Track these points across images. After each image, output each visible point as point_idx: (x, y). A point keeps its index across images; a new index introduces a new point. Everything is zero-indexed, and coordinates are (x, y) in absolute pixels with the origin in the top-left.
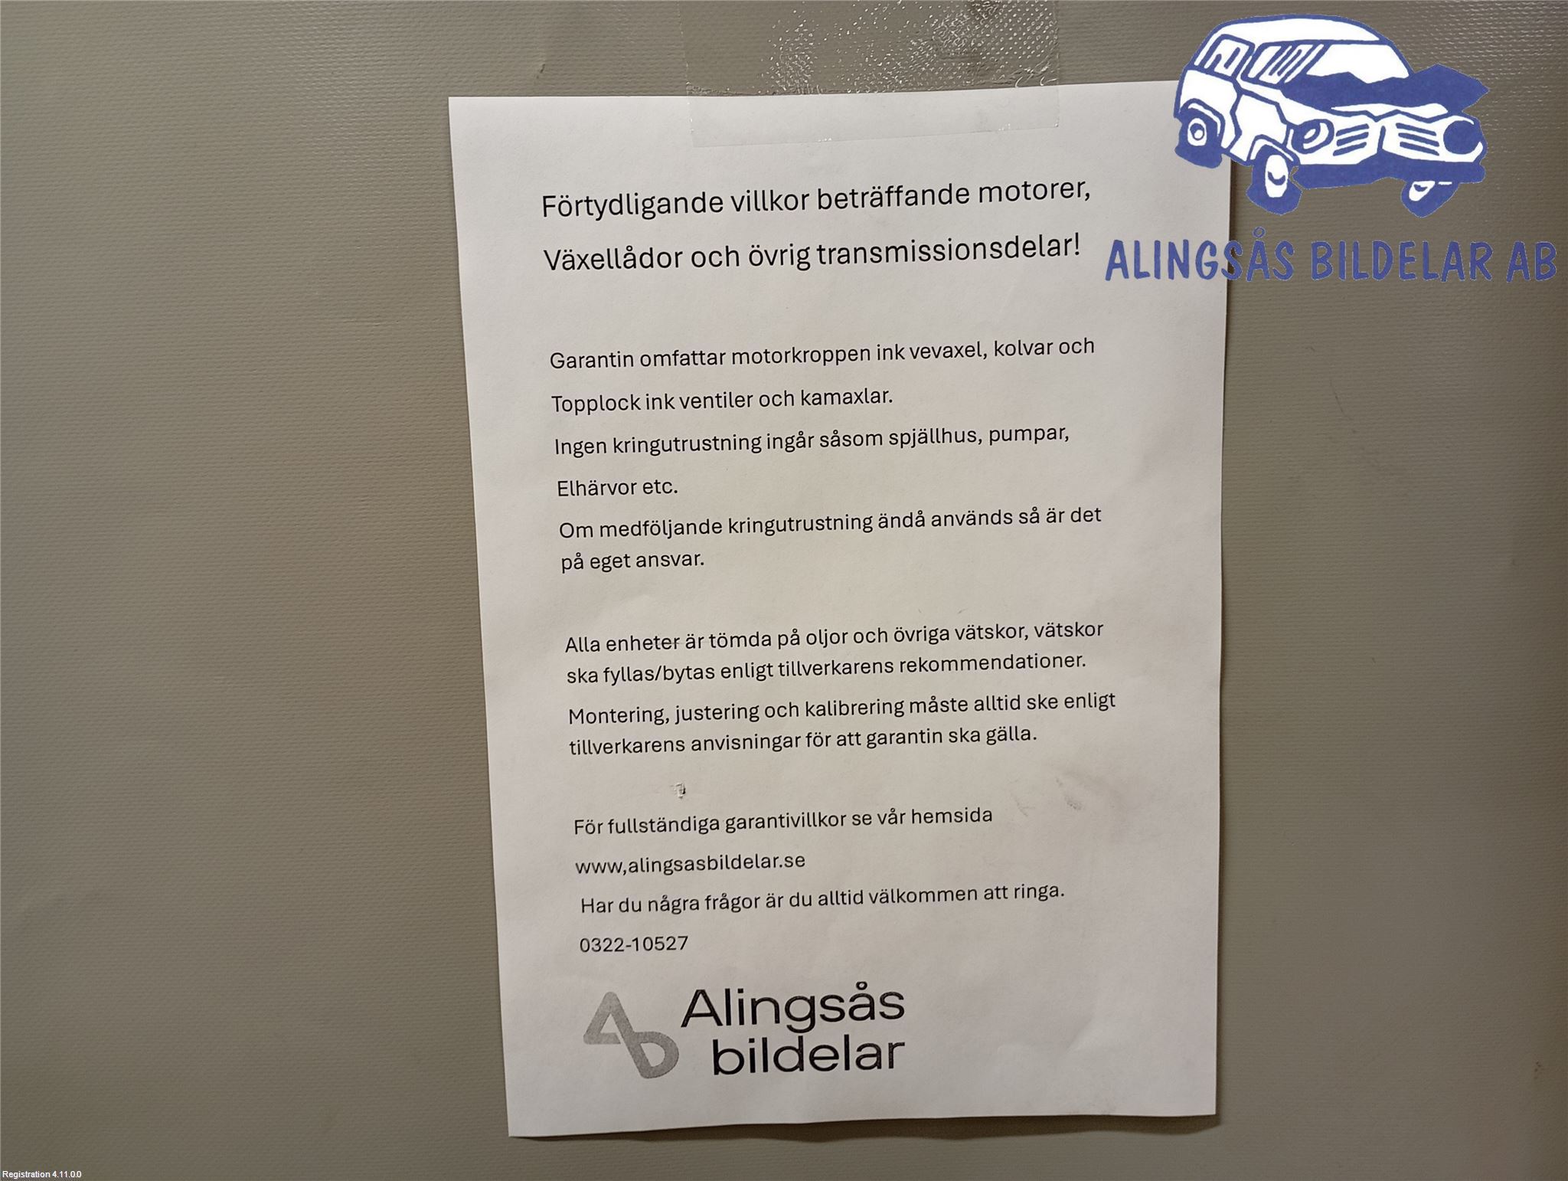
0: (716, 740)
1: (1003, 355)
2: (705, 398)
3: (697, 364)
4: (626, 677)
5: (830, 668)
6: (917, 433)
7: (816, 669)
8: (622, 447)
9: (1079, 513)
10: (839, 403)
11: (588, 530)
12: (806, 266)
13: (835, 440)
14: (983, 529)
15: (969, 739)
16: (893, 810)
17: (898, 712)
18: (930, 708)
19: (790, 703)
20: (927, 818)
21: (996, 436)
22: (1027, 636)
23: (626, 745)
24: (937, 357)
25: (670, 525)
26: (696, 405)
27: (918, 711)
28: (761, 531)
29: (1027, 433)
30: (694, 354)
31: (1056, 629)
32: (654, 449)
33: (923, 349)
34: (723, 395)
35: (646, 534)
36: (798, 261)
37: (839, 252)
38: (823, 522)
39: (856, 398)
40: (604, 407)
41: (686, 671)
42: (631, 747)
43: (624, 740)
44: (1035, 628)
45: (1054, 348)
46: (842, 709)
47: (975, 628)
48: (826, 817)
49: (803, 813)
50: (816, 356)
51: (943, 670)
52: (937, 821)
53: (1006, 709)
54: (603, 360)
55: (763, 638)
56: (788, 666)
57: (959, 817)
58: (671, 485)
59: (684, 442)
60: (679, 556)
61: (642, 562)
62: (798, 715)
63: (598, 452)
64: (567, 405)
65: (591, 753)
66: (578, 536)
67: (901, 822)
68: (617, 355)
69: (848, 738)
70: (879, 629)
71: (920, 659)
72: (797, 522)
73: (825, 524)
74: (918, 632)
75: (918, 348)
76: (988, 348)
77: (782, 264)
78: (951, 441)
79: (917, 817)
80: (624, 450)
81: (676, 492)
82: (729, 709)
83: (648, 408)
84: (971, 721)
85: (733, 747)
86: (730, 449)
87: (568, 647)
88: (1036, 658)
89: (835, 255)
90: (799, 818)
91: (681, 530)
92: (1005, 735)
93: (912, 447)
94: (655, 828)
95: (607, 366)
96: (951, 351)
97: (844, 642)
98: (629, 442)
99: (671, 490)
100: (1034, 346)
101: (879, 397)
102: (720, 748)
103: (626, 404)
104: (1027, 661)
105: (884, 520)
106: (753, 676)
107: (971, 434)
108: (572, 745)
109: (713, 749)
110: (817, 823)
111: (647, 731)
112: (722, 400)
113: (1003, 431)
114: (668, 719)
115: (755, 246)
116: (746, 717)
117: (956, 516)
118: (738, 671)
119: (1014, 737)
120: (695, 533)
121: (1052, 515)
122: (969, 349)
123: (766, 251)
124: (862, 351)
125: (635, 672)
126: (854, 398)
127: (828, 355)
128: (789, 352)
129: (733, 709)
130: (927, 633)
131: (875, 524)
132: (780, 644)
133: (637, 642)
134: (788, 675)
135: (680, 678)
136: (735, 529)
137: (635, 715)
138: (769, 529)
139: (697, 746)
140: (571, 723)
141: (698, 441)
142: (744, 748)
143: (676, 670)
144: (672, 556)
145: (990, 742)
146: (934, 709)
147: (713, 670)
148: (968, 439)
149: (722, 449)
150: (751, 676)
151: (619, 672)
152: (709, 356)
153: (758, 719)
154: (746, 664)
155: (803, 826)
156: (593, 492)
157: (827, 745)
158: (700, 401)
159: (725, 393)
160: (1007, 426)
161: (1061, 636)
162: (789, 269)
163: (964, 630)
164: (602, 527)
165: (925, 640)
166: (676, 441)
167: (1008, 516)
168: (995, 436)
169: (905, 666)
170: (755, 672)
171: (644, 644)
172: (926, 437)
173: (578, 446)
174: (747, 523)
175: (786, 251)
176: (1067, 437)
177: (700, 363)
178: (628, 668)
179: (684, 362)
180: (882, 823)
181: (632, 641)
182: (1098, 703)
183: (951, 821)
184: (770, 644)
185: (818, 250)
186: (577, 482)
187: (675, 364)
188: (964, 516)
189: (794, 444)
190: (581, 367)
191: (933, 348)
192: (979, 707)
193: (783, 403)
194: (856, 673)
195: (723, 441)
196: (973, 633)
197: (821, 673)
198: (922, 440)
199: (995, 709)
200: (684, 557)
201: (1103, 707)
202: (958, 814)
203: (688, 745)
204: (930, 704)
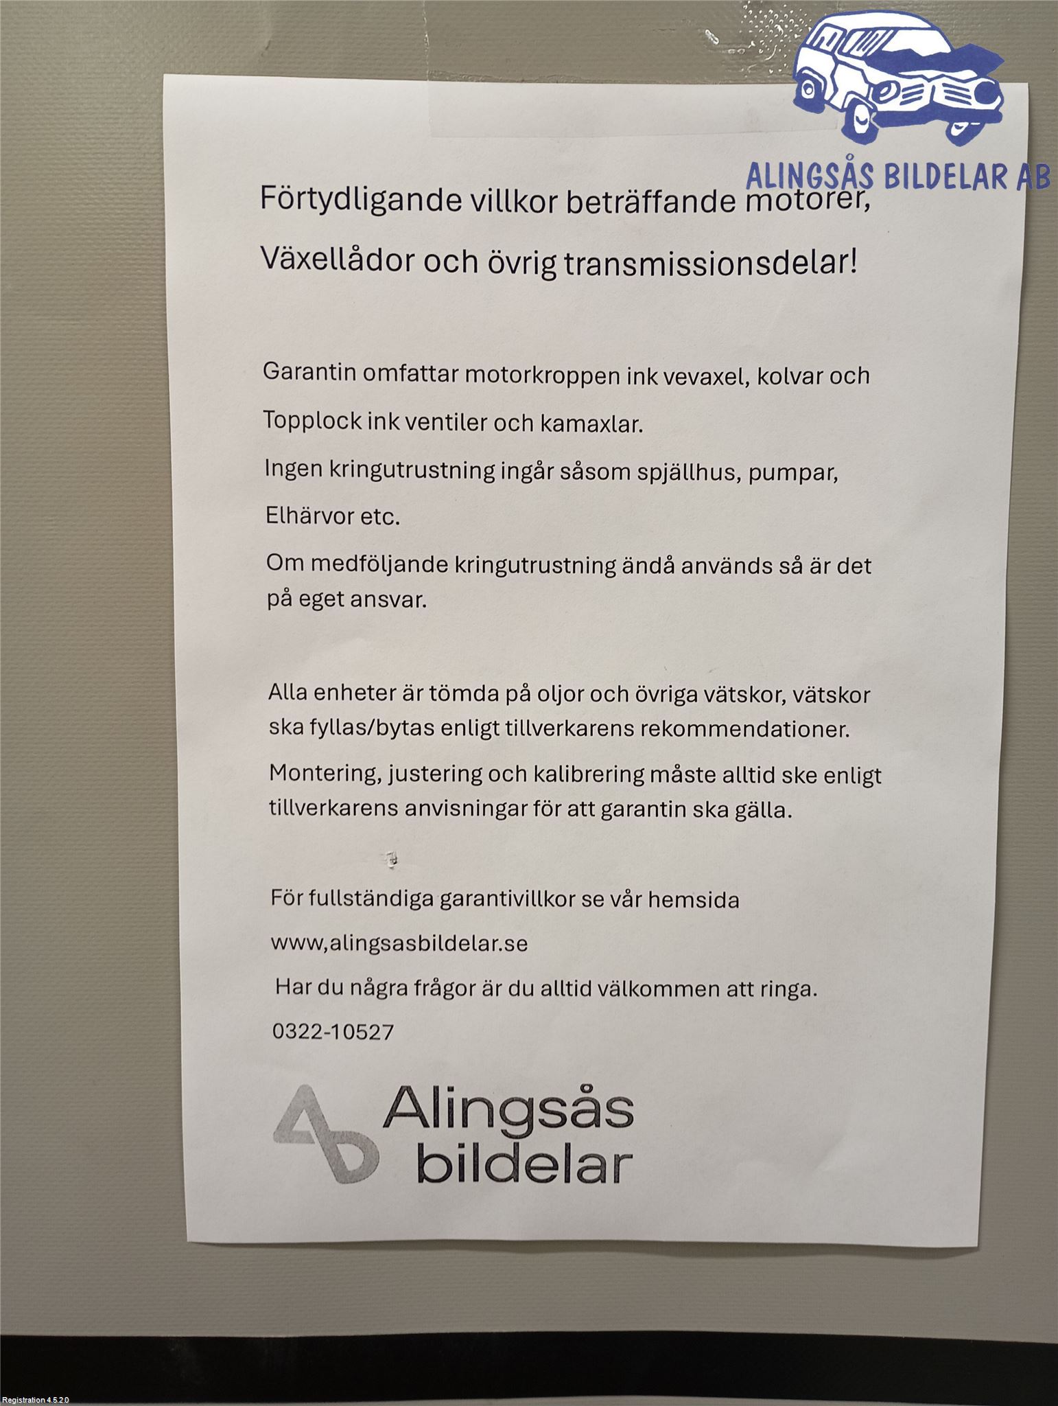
0: (433, 805)
1: (767, 383)
2: (434, 419)
3: (427, 381)
4: (335, 730)
5: (563, 729)
6: (669, 467)
7: (548, 729)
8: (340, 470)
9: (847, 564)
10: (584, 431)
11: (298, 562)
12: (551, 276)
13: (577, 472)
14: (740, 578)
15: (717, 815)
16: (628, 891)
17: (638, 780)
18: (673, 778)
19: (517, 766)
20: (666, 901)
21: (758, 473)
22: (784, 701)
23: (332, 807)
24: (693, 383)
25: (390, 561)
26: (424, 426)
27: (660, 781)
28: (492, 572)
29: (791, 473)
30: (423, 369)
31: (818, 694)
32: (375, 473)
33: (679, 374)
34: (454, 417)
35: (363, 570)
36: (543, 270)
37: (589, 262)
38: (561, 564)
39: (603, 425)
40: (321, 424)
41: (402, 726)
42: (337, 809)
43: (330, 801)
44: (794, 691)
45: (825, 378)
46: (574, 775)
47: (727, 690)
48: (552, 896)
49: (527, 891)
50: (559, 377)
51: (689, 735)
52: (677, 906)
53: (759, 782)
54: (322, 372)
55: (490, 692)
56: (516, 725)
57: (701, 902)
58: (392, 515)
59: (408, 467)
60: (399, 596)
61: (358, 601)
62: (525, 780)
63: (313, 475)
64: (280, 421)
65: (293, 814)
66: (287, 569)
67: (637, 906)
68: (338, 366)
69: (580, 808)
70: (619, 687)
71: (664, 722)
72: (532, 563)
73: (563, 566)
74: (663, 692)
75: (673, 373)
76: (750, 375)
77: (525, 272)
78: (706, 479)
79: (654, 900)
80: (341, 473)
81: (398, 523)
82: (449, 770)
83: (370, 428)
84: (718, 793)
85: (451, 813)
86: (459, 477)
87: (272, 694)
88: (794, 726)
89: (584, 265)
90: (523, 896)
91: (402, 566)
92: (757, 811)
93: (663, 483)
94: (361, 902)
95: (326, 379)
96: (710, 378)
97: (579, 700)
98: (348, 465)
99: (392, 522)
100: (802, 374)
101: (628, 425)
102: (437, 814)
103: (347, 422)
104: (783, 729)
105: (629, 564)
106: (477, 734)
107: (729, 471)
108: (272, 804)
109: (429, 814)
110: (543, 902)
111: (356, 792)
112: (452, 422)
113: (765, 469)
114: (380, 780)
115: (496, 251)
116: (468, 780)
117: (710, 563)
118: (460, 728)
119: (766, 813)
120: (418, 571)
121: (817, 565)
122: (729, 376)
123: (507, 258)
124: (611, 374)
125: (345, 725)
126: (601, 426)
127: (573, 377)
128: (530, 371)
129: (454, 770)
130: (673, 695)
131: (618, 569)
132: (508, 699)
133: (348, 691)
134: (516, 735)
135: (395, 734)
136: (462, 568)
137: (343, 774)
138: (500, 569)
139: (412, 810)
140: (272, 779)
141: (425, 467)
142: (464, 815)
143: (391, 724)
144: (391, 596)
145: (739, 818)
146: (677, 779)
147: (432, 726)
148: (726, 477)
149: (451, 477)
150: (475, 734)
151: (327, 724)
152: (440, 372)
153: (481, 782)
154: (470, 721)
155: (527, 905)
156: (306, 520)
157: (557, 815)
158: (428, 422)
159: (456, 414)
160: (769, 464)
161: (824, 702)
162: (530, 279)
163: (714, 691)
164: (314, 560)
165: (670, 701)
166: (400, 466)
167: (767, 565)
168: (755, 474)
169: (647, 729)
170: (480, 730)
171: (356, 694)
172: (679, 473)
173: (290, 468)
174: (476, 562)
175: (530, 258)
176: (836, 479)
177: (429, 379)
178: (338, 720)
179: (412, 378)
180: (616, 905)
181: (343, 690)
182: (862, 778)
183: (692, 906)
184: (497, 699)
185: (565, 258)
186: (288, 508)
187: (402, 380)
188: (718, 562)
189: (531, 475)
190: (297, 378)
191: (689, 373)
192: (728, 779)
193: (521, 428)
194: (592, 735)
195: (452, 468)
196: (724, 695)
197: (553, 733)
198: (674, 476)
199: (747, 782)
200: (404, 598)
201: (867, 784)
202: (701, 899)
203: (402, 809)
204: (673, 773)
